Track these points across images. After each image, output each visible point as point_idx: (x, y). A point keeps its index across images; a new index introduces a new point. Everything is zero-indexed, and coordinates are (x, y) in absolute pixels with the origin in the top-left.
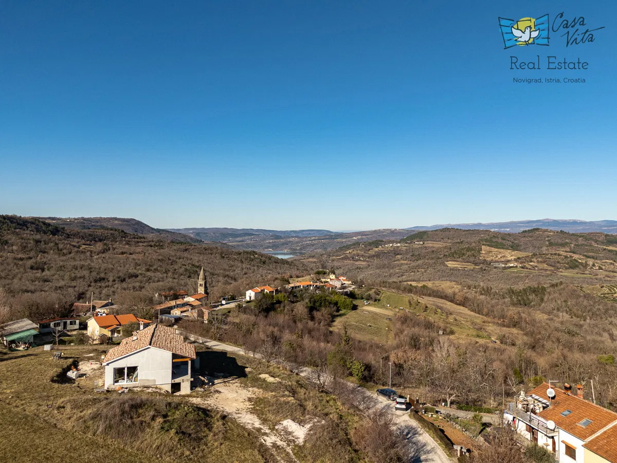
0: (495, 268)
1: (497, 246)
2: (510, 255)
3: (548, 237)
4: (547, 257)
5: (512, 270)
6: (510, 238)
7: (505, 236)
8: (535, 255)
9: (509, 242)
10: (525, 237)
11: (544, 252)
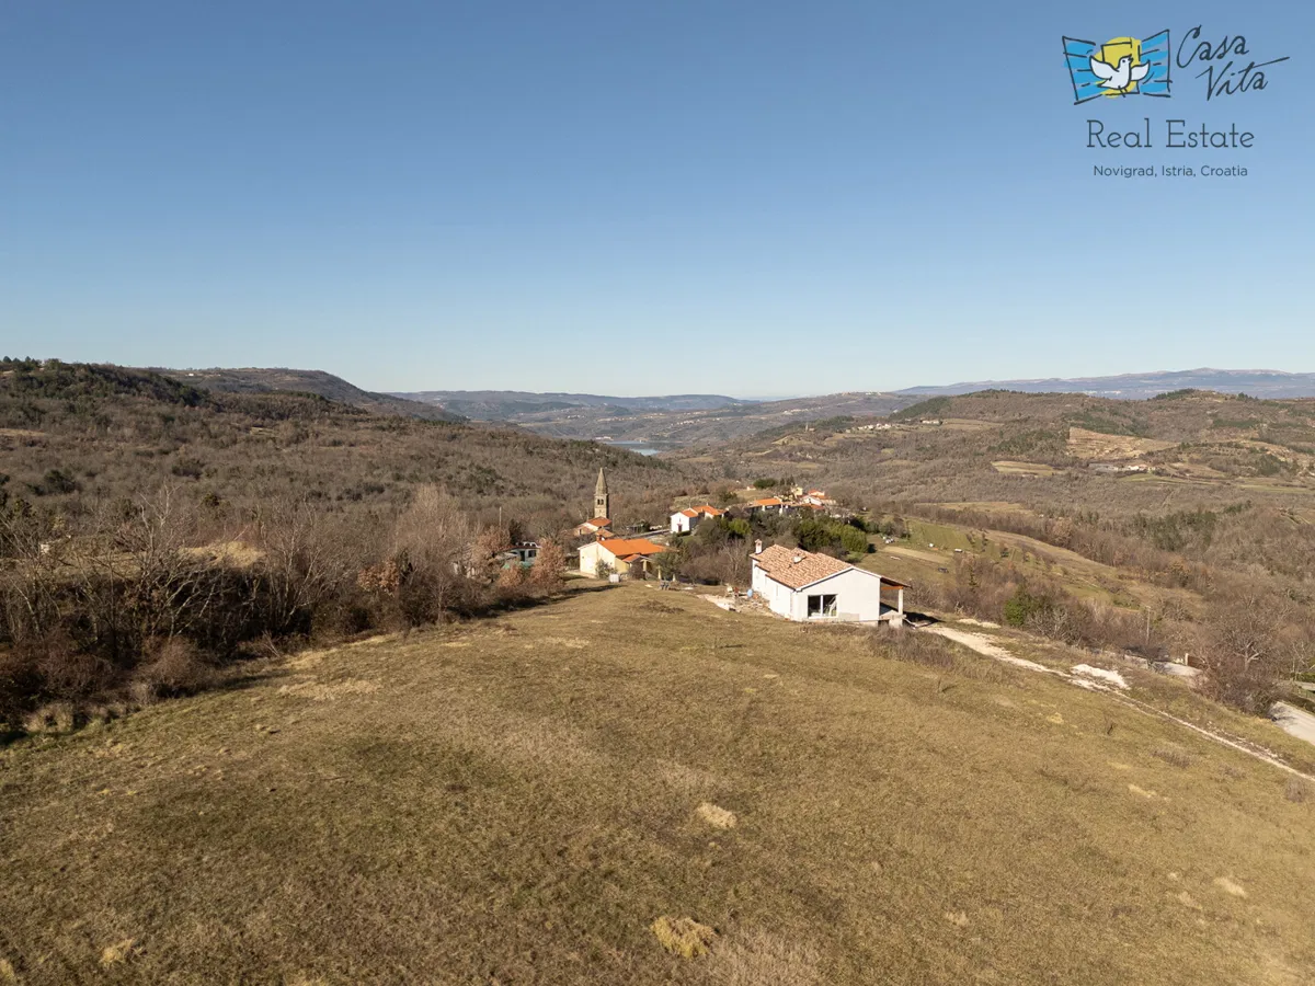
0: (1099, 474)
1: (1100, 427)
2: (1131, 447)
3: (1212, 408)
4: (1212, 450)
5: (1135, 478)
6: (1130, 410)
7: (1117, 407)
8: (1184, 447)
9: (1127, 420)
10: (1160, 408)
11: (1202, 441)
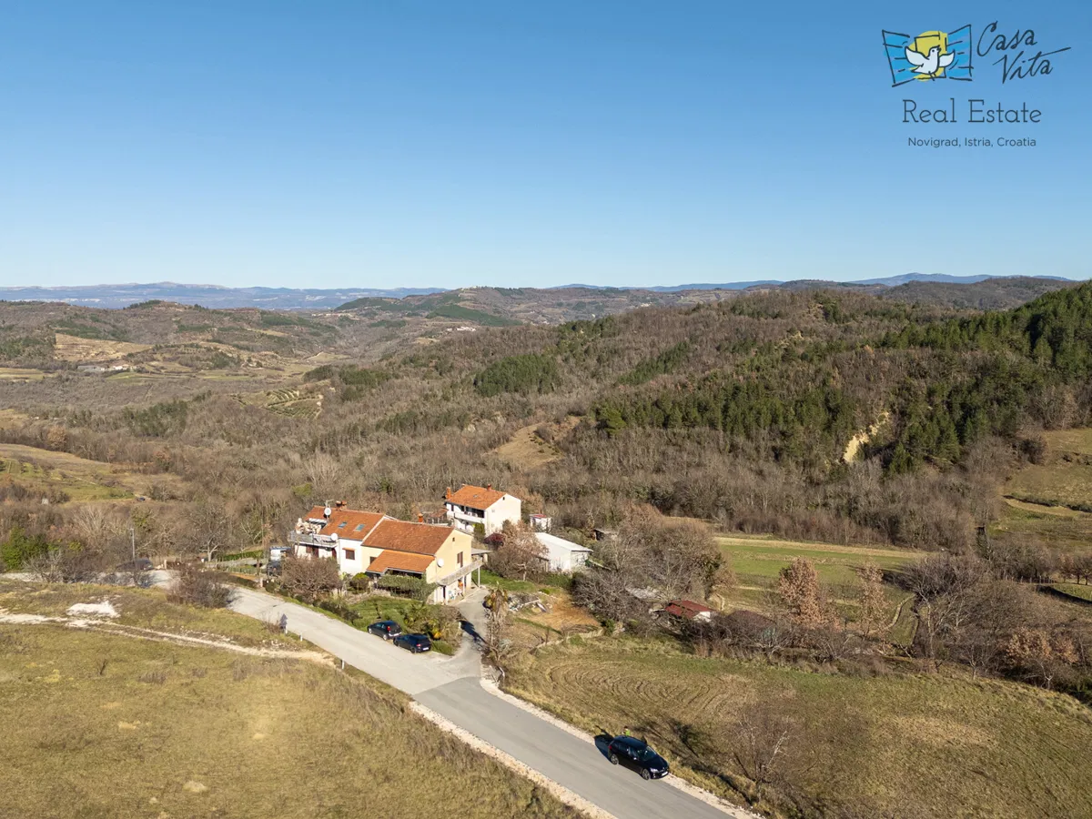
1: (84, 332)
2: (114, 350)
3: (176, 316)
5: (118, 377)
6: (109, 317)
7: (99, 315)
8: (158, 348)
10: (135, 315)
